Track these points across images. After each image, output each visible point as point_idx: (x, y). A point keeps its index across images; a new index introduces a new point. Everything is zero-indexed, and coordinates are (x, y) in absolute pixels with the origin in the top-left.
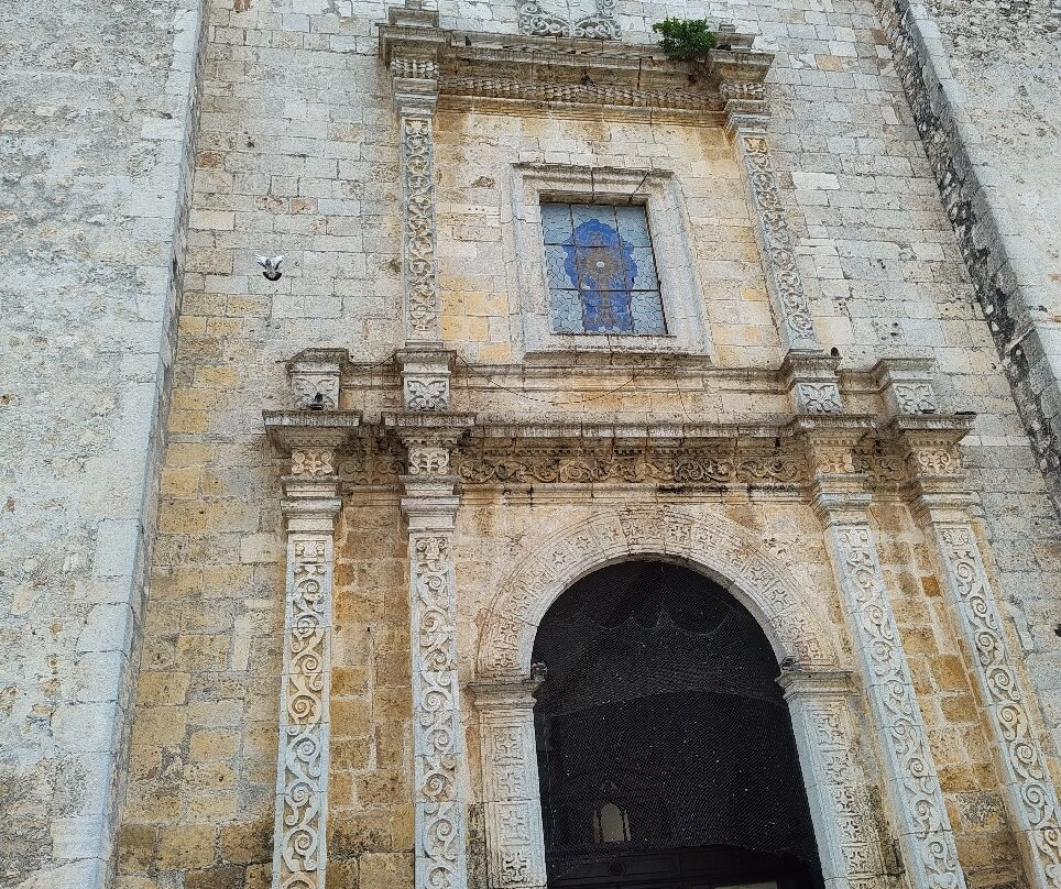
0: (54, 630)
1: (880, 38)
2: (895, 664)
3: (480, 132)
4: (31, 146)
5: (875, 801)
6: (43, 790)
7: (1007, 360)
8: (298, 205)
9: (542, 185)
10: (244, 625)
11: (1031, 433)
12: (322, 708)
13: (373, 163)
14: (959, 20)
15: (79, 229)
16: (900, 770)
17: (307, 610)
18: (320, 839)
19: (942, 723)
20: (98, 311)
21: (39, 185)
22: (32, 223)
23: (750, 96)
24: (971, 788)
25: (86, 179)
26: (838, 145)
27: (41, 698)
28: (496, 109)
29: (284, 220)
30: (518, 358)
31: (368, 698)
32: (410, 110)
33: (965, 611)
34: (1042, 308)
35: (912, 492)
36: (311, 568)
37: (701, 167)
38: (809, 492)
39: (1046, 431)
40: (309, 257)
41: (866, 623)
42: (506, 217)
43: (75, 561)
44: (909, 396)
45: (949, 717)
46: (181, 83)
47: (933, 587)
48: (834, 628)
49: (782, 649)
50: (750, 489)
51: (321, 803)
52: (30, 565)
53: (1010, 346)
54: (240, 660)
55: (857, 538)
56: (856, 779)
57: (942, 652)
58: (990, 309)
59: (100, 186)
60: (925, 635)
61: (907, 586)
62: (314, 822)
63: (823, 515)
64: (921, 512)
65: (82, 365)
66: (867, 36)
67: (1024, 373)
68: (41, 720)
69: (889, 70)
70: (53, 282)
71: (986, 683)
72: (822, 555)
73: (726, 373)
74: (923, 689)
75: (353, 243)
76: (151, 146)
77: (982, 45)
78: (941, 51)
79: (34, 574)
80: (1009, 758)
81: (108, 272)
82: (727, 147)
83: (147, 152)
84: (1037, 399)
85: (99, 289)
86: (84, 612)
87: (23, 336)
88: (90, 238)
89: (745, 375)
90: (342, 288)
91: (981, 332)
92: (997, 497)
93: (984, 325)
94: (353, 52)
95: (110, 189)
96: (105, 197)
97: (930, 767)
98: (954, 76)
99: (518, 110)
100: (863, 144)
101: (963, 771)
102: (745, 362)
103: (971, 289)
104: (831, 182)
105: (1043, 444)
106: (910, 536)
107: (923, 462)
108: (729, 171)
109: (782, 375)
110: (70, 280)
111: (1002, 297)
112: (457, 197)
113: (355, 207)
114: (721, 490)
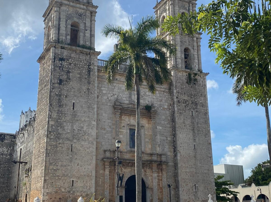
0: (90, 181)
1: (171, 104)
2: (156, 188)
3: (124, 119)
4: (82, 125)
5: (152, 200)
6: (90, 195)
7: (174, 154)
8: (105, 129)
9: (130, 127)
10: (101, 180)
11: (174, 163)
12: (108, 189)
13: (112, 123)
14: (180, 108)
15: (87, 137)
16: (155, 198)
17: (107, 179)
18: (108, 200)
19: (159, 193)
20: (90, 147)
21: (83, 130)
22: (83, 136)
23: (154, 116)
24: (160, 199)
25: (88, 130)
26: (163, 122)
27: (89, 187)
28: (126, 115)
29: (103, 131)
30: (126, 151)
31: (111, 188)
32: (117, 117)
33: (163, 183)
34: (178, 151)
35: (162, 170)
36: (107, 175)
37: (147, 125)
38: (152, 169)
39: (176, 164)
40: (106, 136)
41: (155, 184)
42: (126, 132)
43: (90, 175)
44: (164, 159)
45: (160, 193)
46: (96, 116)
47: (161, 180)
48: (152, 184)
49: (147, 185)
50: (146, 168)
51: (108, 197)
52: (87, 175)
53: (175, 153)
54: (100, 183)
55: (155, 175)
56: (151, 198)
57: (161, 186)
58: (174, 148)
59: (89, 131)
60: (160, 185)
61: (159, 180)
62: (108, 199)
63: (153, 172)
64: (162, 172)
65: (89, 153)
66: (169, 105)
67: (175, 157)
68: (89, 189)
69: (170, 111)
70: (86, 143)
71: (164, 190)
72: (152, 176)
73: (146, 154)
74: (158, 190)
75: (110, 135)
76: (93, 125)
77: (181, 112)
78: (176, 112)
79: (87, 176)
80: (164, 198)
81: (90, 142)
82: (150, 122)
83: (93, 126)
84: (176, 160)
85: (90, 144)
86: (92, 179)
87: (84, 150)
88: (89, 138)
89: (148, 154)
90: (109, 141)
91: (172, 150)
92: (169, 170)
93: (173, 149)
94: (110, 106)
95: (90, 131)
96: (89, 132)
97: (157, 198)
98: (177, 117)
99: (128, 116)
100: (165, 122)
101: (160, 198)
102: (148, 153)
103: (172, 144)
104: (161, 128)
105: (175, 165)
106: (160, 174)
107: (163, 167)
108: (150, 126)
109: (151, 155)
110: (87, 143)
111: (175, 148)
112: (121, 128)
113: (110, 129)
114: (144, 168)
